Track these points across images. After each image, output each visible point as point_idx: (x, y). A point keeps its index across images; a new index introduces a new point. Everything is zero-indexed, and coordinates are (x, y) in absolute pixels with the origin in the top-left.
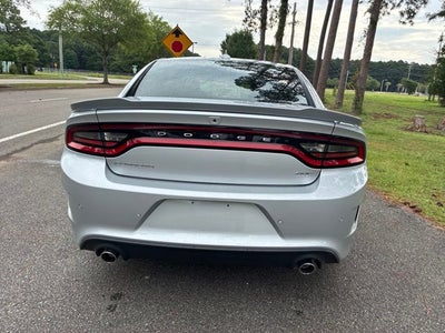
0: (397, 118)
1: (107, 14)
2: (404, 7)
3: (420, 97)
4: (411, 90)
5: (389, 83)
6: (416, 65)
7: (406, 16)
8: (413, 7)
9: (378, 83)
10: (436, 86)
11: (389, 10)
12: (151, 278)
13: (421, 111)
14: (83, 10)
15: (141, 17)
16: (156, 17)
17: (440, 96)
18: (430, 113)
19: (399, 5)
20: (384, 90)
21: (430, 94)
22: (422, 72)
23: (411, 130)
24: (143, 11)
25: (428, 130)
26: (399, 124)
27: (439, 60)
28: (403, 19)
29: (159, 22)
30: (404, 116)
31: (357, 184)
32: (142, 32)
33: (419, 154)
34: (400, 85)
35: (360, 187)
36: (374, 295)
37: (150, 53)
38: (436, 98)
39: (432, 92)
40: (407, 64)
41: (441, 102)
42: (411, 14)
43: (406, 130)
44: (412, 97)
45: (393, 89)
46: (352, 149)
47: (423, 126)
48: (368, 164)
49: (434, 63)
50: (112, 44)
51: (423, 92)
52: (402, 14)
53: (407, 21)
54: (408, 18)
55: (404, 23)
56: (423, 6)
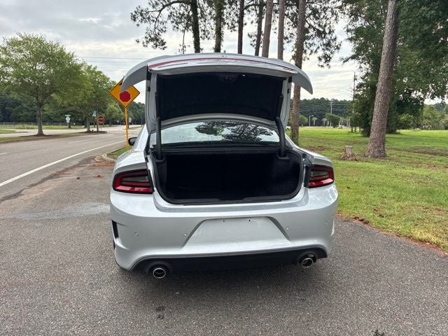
0: (329, 149)
1: (39, 67)
2: (320, 53)
3: (344, 130)
4: (335, 123)
5: (315, 119)
6: (336, 101)
7: (323, 60)
8: (328, 53)
9: (306, 119)
10: (356, 119)
11: (308, 56)
12: (181, 293)
13: (348, 142)
14: (15, 64)
15: (77, 68)
16: (89, 67)
17: (361, 127)
18: (355, 143)
19: (316, 51)
20: (312, 125)
21: (352, 126)
22: (342, 107)
23: (344, 159)
24: (79, 63)
25: (357, 158)
26: (333, 155)
27: (355, 96)
28: (322, 63)
29: (93, 71)
30: (335, 148)
31: (330, 200)
32: (77, 82)
33: (356, 179)
34: (325, 120)
35: (333, 201)
36: (352, 282)
37: (86, 102)
38: (358, 129)
39: (353, 125)
40: (328, 101)
41: (363, 132)
42: (327, 58)
43: (340, 159)
44: (336, 130)
45: (319, 123)
46: (325, 173)
47: (353, 155)
48: (336, 184)
49: (351, 99)
50: (46, 96)
51: (346, 125)
52: (320, 59)
53: (325, 65)
54: (326, 62)
55: (322, 66)
56: (336, 51)
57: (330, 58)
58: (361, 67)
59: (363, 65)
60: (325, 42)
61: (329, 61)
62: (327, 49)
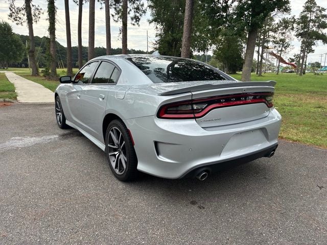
2: (132, 14)
8: (138, 15)
28: (133, 22)
42: (137, 19)
53: (136, 24)
54: (136, 21)
55: (134, 24)
56: (143, 14)
57: (139, 19)
58: (157, 28)
59: (158, 26)
60: (135, 6)
61: (139, 21)
62: (137, 12)
